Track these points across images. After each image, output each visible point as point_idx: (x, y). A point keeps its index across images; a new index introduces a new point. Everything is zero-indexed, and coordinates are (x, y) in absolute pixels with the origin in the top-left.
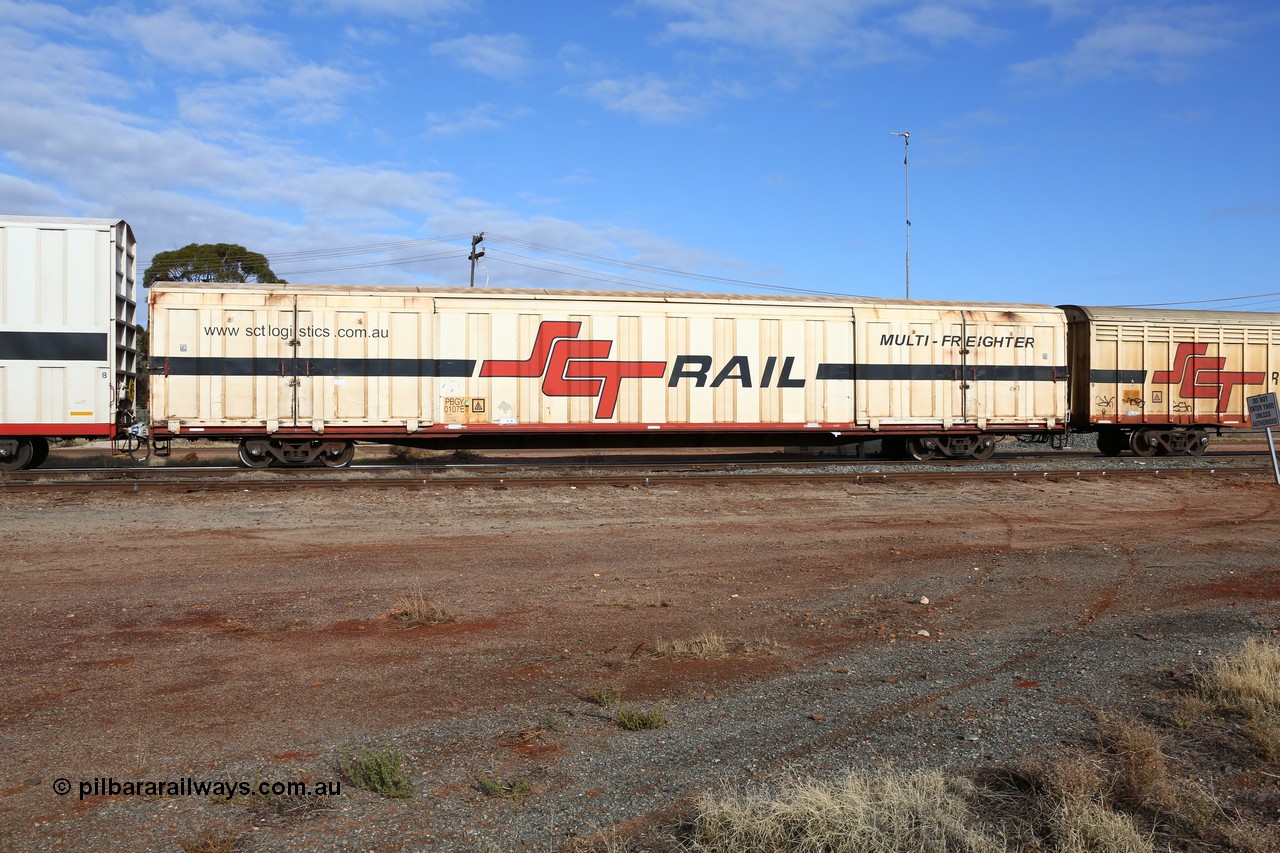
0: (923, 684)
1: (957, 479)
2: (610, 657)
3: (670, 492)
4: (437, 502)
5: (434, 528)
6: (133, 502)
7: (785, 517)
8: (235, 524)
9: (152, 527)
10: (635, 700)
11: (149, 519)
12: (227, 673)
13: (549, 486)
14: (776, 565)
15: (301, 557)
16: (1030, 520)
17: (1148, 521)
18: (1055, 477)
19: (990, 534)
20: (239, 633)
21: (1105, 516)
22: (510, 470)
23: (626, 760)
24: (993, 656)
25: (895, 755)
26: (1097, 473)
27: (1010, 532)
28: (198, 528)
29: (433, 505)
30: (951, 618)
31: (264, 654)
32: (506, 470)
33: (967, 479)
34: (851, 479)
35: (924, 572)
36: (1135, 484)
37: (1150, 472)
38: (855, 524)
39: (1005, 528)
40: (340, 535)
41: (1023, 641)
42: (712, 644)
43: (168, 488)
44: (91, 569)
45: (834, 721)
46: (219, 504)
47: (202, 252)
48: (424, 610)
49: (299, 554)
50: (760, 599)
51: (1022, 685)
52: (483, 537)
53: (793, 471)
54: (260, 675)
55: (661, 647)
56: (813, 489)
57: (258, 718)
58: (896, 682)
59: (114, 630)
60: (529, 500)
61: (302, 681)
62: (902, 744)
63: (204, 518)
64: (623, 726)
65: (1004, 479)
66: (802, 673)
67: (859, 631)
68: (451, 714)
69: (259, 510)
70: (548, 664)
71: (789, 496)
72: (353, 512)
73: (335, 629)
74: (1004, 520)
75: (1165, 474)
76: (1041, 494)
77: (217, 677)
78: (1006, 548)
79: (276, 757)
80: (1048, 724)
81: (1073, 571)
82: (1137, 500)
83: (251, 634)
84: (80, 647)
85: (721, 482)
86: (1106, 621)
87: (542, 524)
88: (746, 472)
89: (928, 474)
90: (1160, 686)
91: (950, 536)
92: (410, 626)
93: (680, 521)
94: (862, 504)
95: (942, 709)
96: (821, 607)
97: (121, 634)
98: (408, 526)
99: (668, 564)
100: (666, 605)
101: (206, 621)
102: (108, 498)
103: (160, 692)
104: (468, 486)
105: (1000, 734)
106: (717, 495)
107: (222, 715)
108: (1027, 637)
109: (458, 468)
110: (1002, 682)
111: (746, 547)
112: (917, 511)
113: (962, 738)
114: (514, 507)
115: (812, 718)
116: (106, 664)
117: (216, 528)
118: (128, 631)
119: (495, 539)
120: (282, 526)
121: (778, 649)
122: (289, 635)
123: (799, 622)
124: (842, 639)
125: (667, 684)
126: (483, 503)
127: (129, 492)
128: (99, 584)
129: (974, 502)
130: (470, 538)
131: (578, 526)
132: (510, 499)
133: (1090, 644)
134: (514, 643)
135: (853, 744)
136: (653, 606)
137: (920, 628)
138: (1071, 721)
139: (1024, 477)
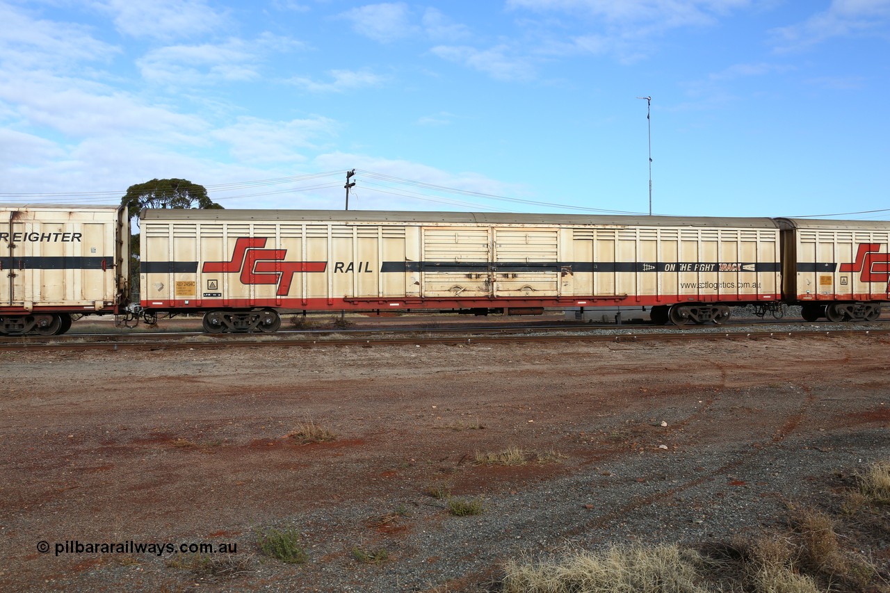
0: (663, 484)
1: (686, 338)
2: (444, 465)
3: (485, 349)
4: (323, 357)
5: (321, 374)
6: (114, 357)
7: (566, 366)
8: (183, 372)
9: (126, 374)
10: (461, 494)
11: (125, 369)
12: (177, 476)
13: (401, 345)
14: (559, 399)
15: (229, 395)
16: (738, 367)
17: (821, 368)
18: (756, 337)
19: (710, 377)
20: (186, 448)
21: (791, 364)
22: (374, 334)
23: (455, 537)
24: (713, 463)
25: (643, 533)
26: (785, 334)
27: (724, 376)
28: (158, 375)
29: (320, 359)
30: (684, 436)
31: (203, 462)
32: (370, 334)
33: (693, 339)
34: (612, 339)
35: (663, 404)
36: (812, 342)
37: (823, 333)
38: (615, 371)
39: (720, 373)
40: (256, 379)
41: (734, 453)
42: (515, 455)
43: (138, 348)
44: (85, 404)
45: (601, 509)
46: (173, 358)
47: (162, 185)
48: (314, 432)
49: (228, 393)
50: (548, 424)
51: (733, 484)
52: (355, 381)
53: (571, 334)
54: (201, 477)
55: (479, 457)
56: (585, 346)
57: (199, 508)
58: (644, 481)
59: (100, 446)
60: (387, 355)
61: (229, 481)
62: (649, 525)
63: (163, 368)
64: (453, 513)
65: (719, 338)
66: (578, 475)
67: (619, 445)
68: (333, 504)
69: (200, 363)
70: (400, 469)
71: (569, 351)
72: (265, 363)
73: (252, 445)
74: (720, 367)
75: (833, 334)
76: (746, 349)
77: (171, 478)
78: (721, 387)
79: (211, 534)
80: (752, 511)
81: (769, 403)
82: (814, 353)
83: (194, 448)
84: (77, 458)
85: (521, 341)
86: (793, 438)
87: (396, 371)
88: (538, 334)
89: (665, 335)
90: (832, 485)
91: (681, 379)
92: (304, 443)
93: (492, 369)
94: (620, 357)
95: (677, 500)
96: (591, 429)
97: (105, 449)
98: (304, 373)
99: (484, 399)
100: (483, 428)
101: (163, 440)
102: (97, 355)
103: (131, 489)
104: (345, 345)
105: (718, 519)
106: (518, 351)
107: (174, 505)
108: (736, 449)
109: (338, 333)
110: (720, 482)
111: (538, 387)
112: (659, 361)
113: (692, 521)
114: (377, 360)
115: (586, 507)
116: (94, 470)
117: (171, 375)
118: (110, 446)
119: (364, 382)
120: (216, 373)
121: (562, 459)
122: (221, 450)
123: (576, 439)
124: (606, 451)
125: (483, 484)
126: (355, 357)
127: (111, 350)
128: (90, 414)
129: (698, 355)
130: (346, 381)
131: (421, 373)
132: (374, 354)
133: (781, 455)
134: (377, 455)
135: (614, 525)
136: (473, 428)
137: (661, 444)
138: (769, 509)
139: (734, 337)
